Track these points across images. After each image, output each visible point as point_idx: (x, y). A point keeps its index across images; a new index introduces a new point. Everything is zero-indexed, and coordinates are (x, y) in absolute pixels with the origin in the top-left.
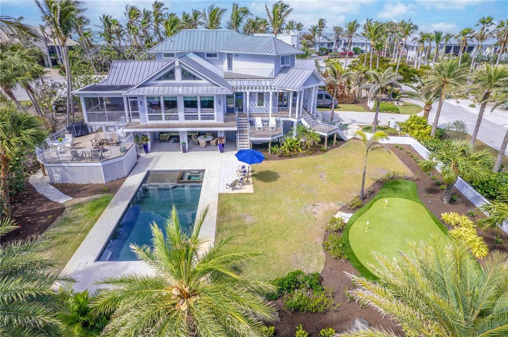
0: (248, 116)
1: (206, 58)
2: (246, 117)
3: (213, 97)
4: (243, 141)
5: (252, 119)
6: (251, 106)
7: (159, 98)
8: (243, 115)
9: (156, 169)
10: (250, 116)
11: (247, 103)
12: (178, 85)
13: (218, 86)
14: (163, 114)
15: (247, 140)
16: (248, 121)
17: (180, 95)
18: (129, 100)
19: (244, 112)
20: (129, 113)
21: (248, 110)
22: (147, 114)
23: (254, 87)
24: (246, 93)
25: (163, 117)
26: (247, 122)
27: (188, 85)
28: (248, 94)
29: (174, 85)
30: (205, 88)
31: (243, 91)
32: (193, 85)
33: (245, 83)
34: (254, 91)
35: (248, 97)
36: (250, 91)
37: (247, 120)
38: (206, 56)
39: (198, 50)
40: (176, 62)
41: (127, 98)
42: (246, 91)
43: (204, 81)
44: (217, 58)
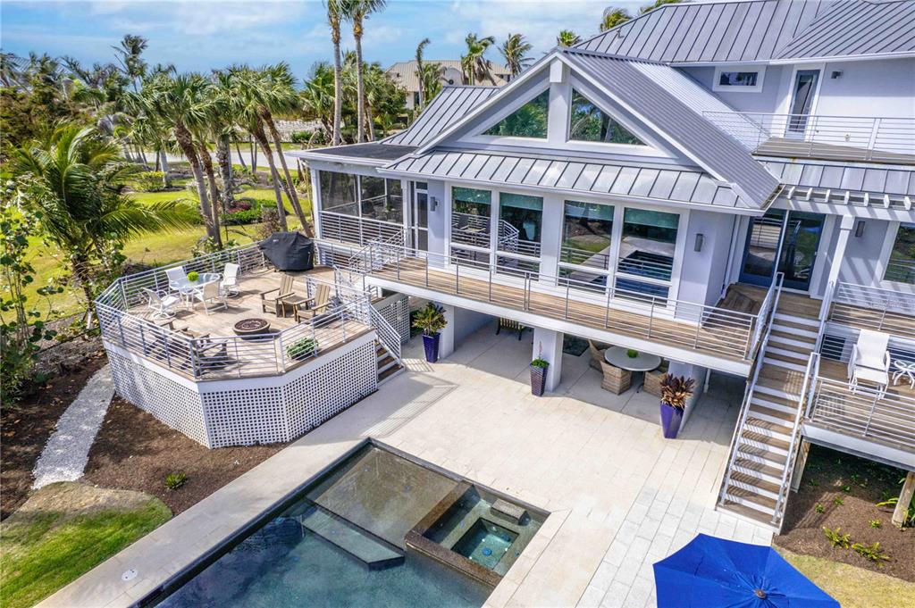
0: (823, 314)
1: (717, 87)
2: (815, 317)
3: (677, 216)
4: (768, 425)
5: (839, 330)
6: (848, 273)
7: (488, 194)
8: (802, 303)
9: (394, 441)
10: (836, 316)
11: (835, 263)
12: (551, 157)
13: (703, 173)
14: (493, 251)
15: (787, 424)
16: (819, 336)
17: (554, 194)
18: (417, 191)
19: (813, 292)
20: (413, 230)
21: (830, 288)
22: (447, 243)
23: (886, 199)
24: (839, 218)
25: (493, 262)
26: (813, 341)
27: (586, 160)
28: (848, 223)
29: (536, 155)
30: (647, 177)
31: (823, 208)
32: (603, 162)
33: (848, 179)
34: (881, 214)
35: (844, 237)
36: (863, 212)
37: (816, 330)
38: (717, 79)
39: (694, 60)
40: (553, 67)
41: (412, 183)
42: (841, 209)
43: (651, 150)
44: (758, 88)
